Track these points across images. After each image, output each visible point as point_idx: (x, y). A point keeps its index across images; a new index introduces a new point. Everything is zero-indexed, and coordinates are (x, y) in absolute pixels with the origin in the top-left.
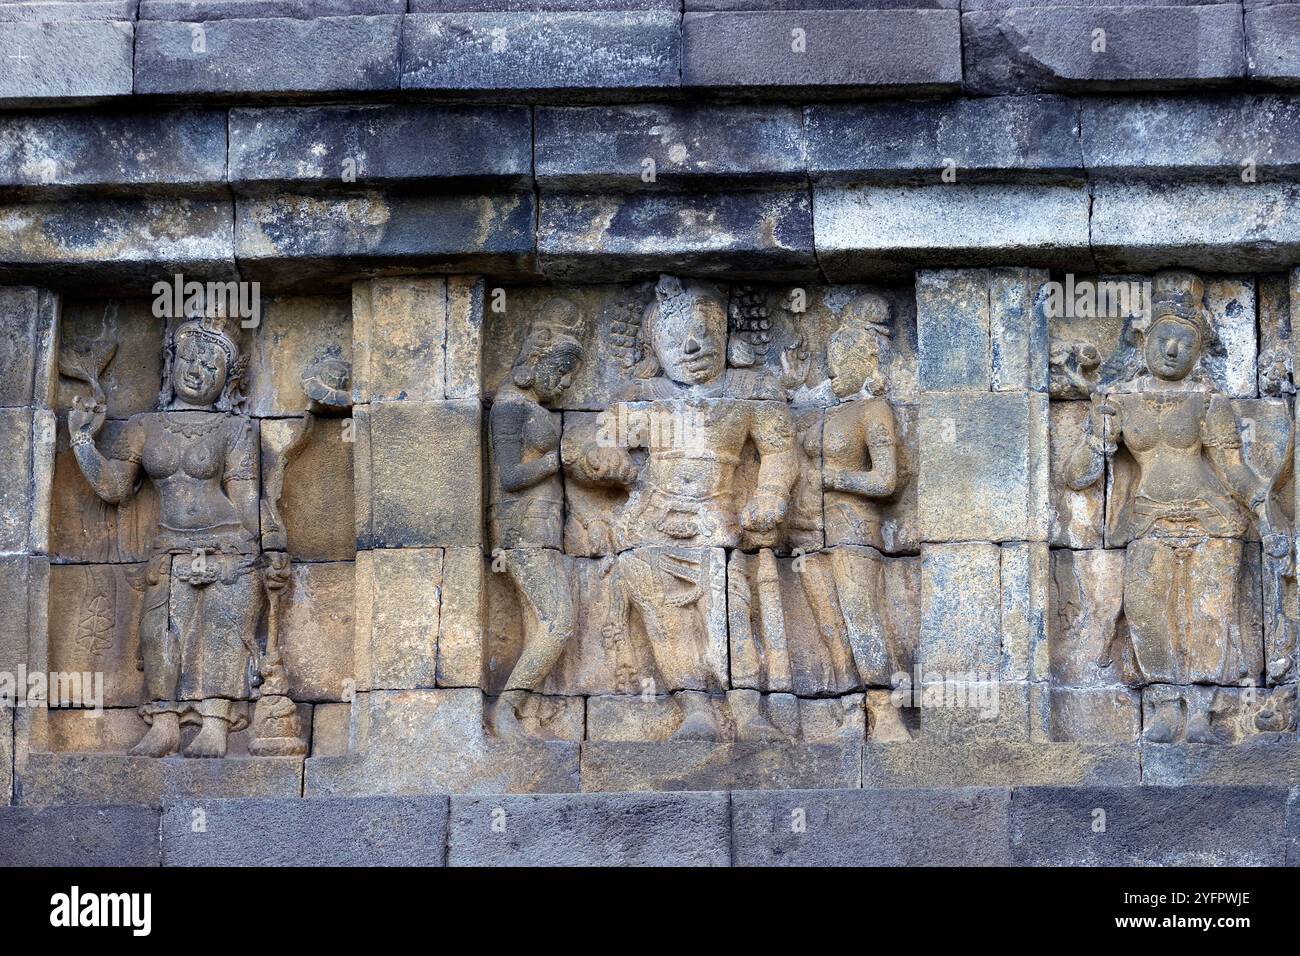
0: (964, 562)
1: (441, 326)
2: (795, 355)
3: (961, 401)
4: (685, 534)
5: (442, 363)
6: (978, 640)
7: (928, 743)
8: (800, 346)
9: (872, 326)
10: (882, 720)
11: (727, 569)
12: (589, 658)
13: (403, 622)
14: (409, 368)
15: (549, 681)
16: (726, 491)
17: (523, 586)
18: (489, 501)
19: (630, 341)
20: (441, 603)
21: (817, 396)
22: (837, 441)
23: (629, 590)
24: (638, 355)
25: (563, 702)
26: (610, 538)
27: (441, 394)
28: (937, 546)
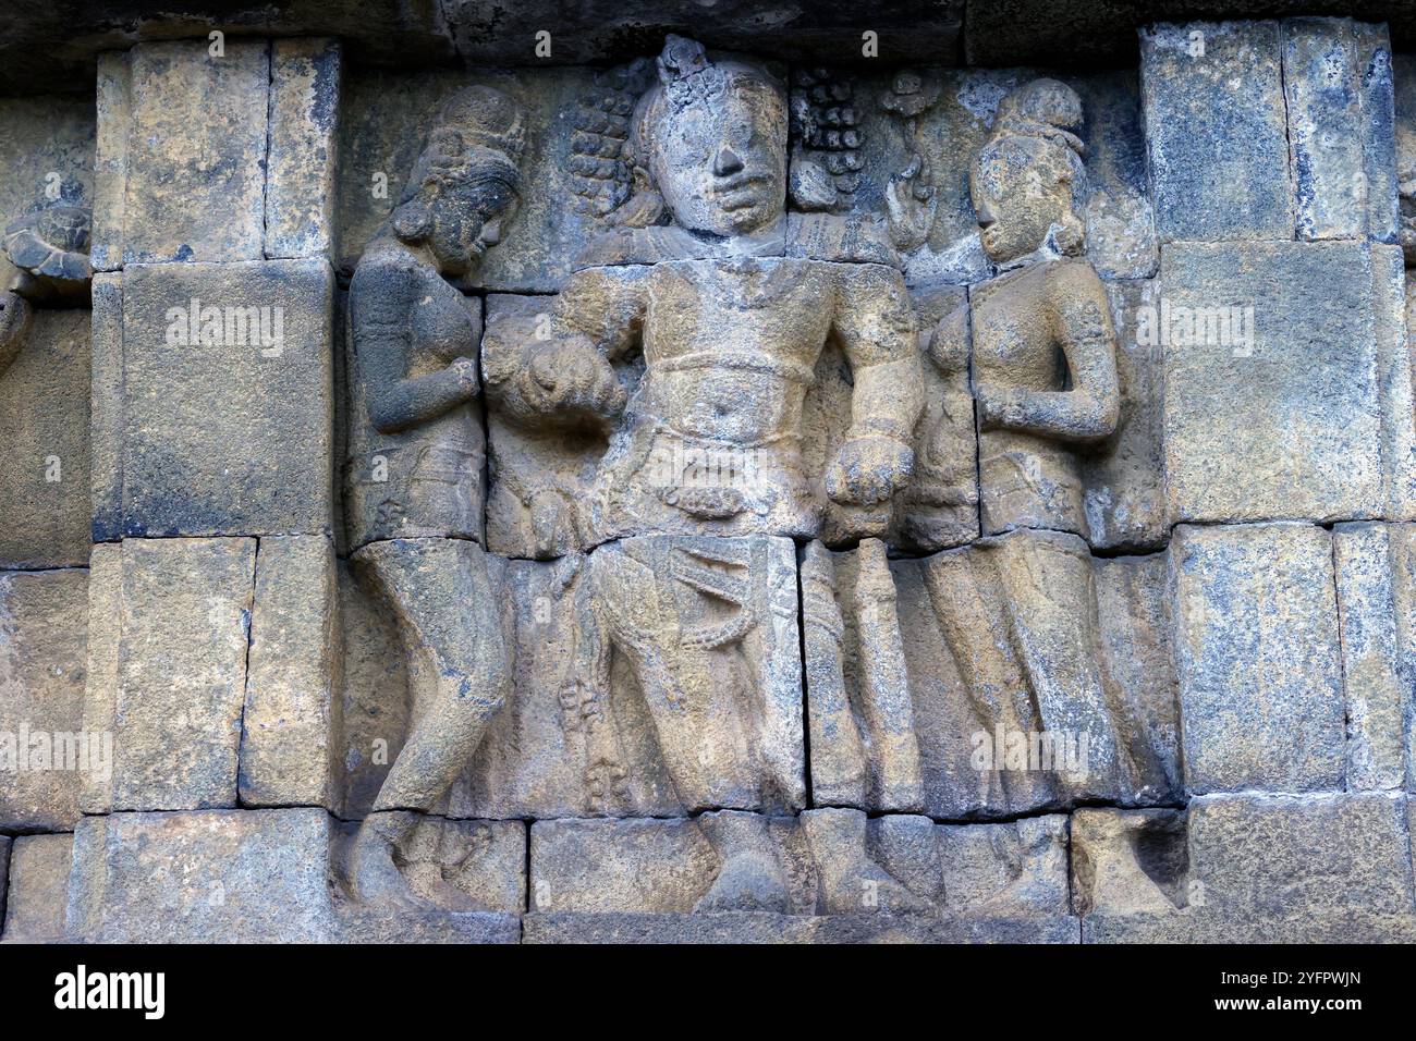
0: (1265, 560)
1: (258, 126)
2: (910, 191)
3: (1242, 258)
4: (720, 511)
5: (259, 194)
6: (1301, 711)
7: (1213, 916)
8: (917, 176)
9: (1057, 131)
10: (1112, 868)
11: (799, 578)
12: (533, 747)
13: (176, 679)
14: (197, 204)
15: (458, 792)
16: (790, 433)
17: (411, 610)
18: (346, 452)
19: (607, 166)
20: (250, 642)
21: (950, 265)
22: (1004, 335)
23: (611, 619)
24: (622, 191)
25: (485, 832)
26: (574, 521)
27: (257, 250)
28: (1207, 531)
